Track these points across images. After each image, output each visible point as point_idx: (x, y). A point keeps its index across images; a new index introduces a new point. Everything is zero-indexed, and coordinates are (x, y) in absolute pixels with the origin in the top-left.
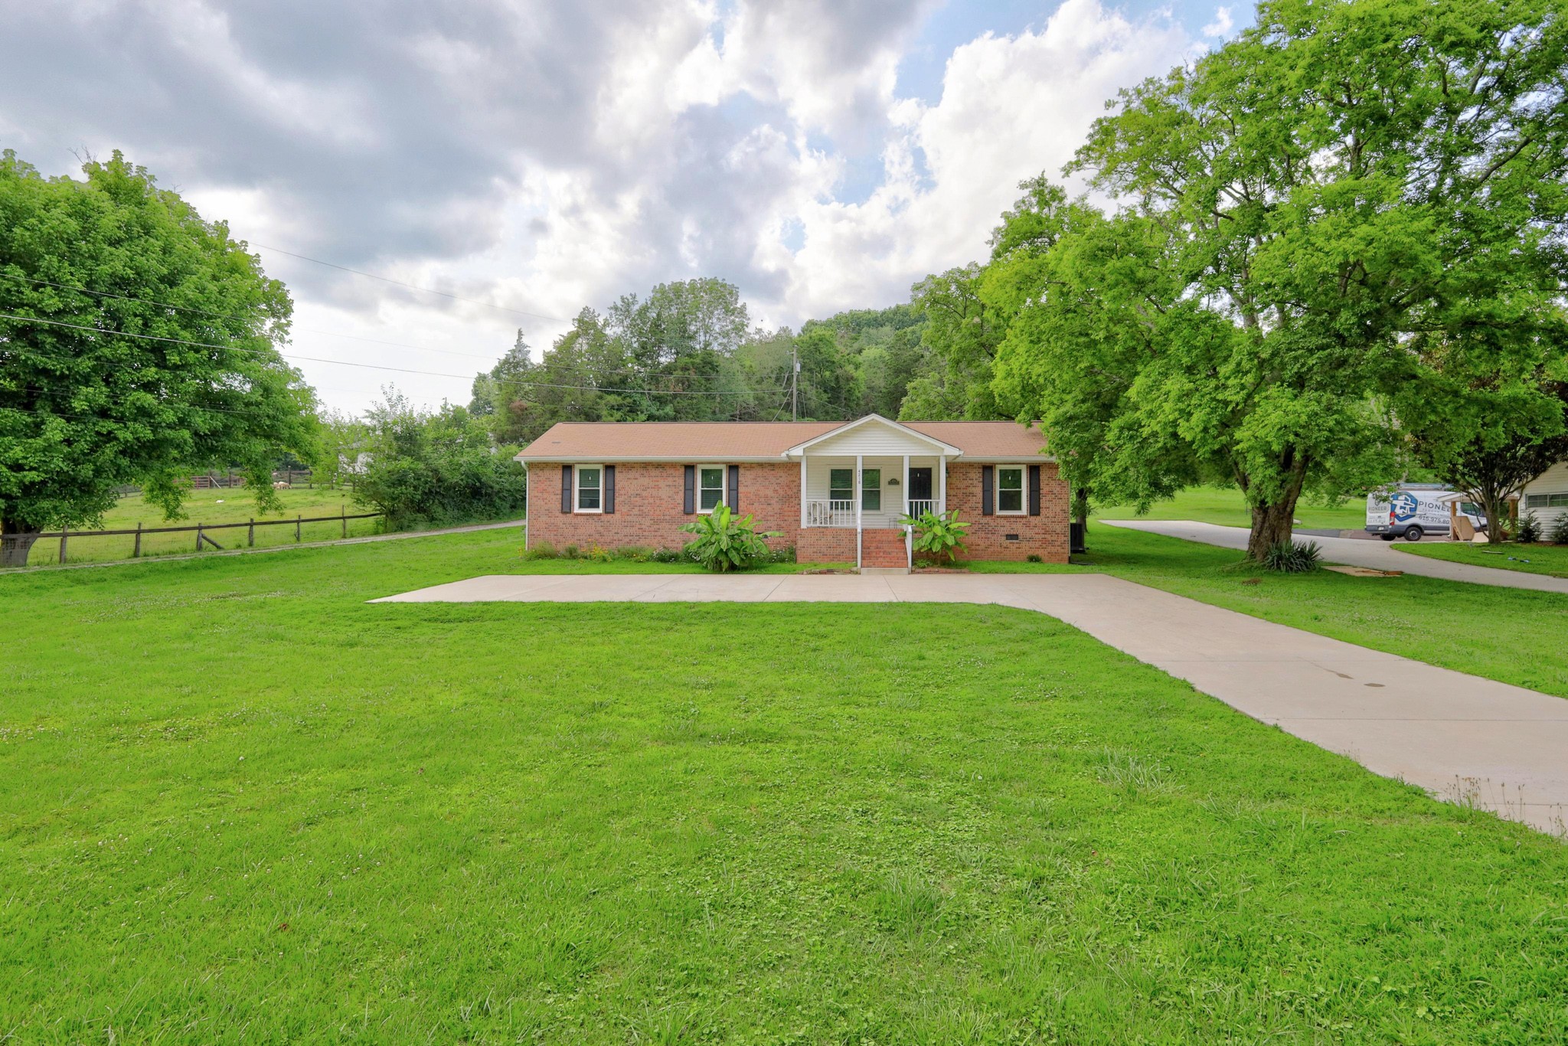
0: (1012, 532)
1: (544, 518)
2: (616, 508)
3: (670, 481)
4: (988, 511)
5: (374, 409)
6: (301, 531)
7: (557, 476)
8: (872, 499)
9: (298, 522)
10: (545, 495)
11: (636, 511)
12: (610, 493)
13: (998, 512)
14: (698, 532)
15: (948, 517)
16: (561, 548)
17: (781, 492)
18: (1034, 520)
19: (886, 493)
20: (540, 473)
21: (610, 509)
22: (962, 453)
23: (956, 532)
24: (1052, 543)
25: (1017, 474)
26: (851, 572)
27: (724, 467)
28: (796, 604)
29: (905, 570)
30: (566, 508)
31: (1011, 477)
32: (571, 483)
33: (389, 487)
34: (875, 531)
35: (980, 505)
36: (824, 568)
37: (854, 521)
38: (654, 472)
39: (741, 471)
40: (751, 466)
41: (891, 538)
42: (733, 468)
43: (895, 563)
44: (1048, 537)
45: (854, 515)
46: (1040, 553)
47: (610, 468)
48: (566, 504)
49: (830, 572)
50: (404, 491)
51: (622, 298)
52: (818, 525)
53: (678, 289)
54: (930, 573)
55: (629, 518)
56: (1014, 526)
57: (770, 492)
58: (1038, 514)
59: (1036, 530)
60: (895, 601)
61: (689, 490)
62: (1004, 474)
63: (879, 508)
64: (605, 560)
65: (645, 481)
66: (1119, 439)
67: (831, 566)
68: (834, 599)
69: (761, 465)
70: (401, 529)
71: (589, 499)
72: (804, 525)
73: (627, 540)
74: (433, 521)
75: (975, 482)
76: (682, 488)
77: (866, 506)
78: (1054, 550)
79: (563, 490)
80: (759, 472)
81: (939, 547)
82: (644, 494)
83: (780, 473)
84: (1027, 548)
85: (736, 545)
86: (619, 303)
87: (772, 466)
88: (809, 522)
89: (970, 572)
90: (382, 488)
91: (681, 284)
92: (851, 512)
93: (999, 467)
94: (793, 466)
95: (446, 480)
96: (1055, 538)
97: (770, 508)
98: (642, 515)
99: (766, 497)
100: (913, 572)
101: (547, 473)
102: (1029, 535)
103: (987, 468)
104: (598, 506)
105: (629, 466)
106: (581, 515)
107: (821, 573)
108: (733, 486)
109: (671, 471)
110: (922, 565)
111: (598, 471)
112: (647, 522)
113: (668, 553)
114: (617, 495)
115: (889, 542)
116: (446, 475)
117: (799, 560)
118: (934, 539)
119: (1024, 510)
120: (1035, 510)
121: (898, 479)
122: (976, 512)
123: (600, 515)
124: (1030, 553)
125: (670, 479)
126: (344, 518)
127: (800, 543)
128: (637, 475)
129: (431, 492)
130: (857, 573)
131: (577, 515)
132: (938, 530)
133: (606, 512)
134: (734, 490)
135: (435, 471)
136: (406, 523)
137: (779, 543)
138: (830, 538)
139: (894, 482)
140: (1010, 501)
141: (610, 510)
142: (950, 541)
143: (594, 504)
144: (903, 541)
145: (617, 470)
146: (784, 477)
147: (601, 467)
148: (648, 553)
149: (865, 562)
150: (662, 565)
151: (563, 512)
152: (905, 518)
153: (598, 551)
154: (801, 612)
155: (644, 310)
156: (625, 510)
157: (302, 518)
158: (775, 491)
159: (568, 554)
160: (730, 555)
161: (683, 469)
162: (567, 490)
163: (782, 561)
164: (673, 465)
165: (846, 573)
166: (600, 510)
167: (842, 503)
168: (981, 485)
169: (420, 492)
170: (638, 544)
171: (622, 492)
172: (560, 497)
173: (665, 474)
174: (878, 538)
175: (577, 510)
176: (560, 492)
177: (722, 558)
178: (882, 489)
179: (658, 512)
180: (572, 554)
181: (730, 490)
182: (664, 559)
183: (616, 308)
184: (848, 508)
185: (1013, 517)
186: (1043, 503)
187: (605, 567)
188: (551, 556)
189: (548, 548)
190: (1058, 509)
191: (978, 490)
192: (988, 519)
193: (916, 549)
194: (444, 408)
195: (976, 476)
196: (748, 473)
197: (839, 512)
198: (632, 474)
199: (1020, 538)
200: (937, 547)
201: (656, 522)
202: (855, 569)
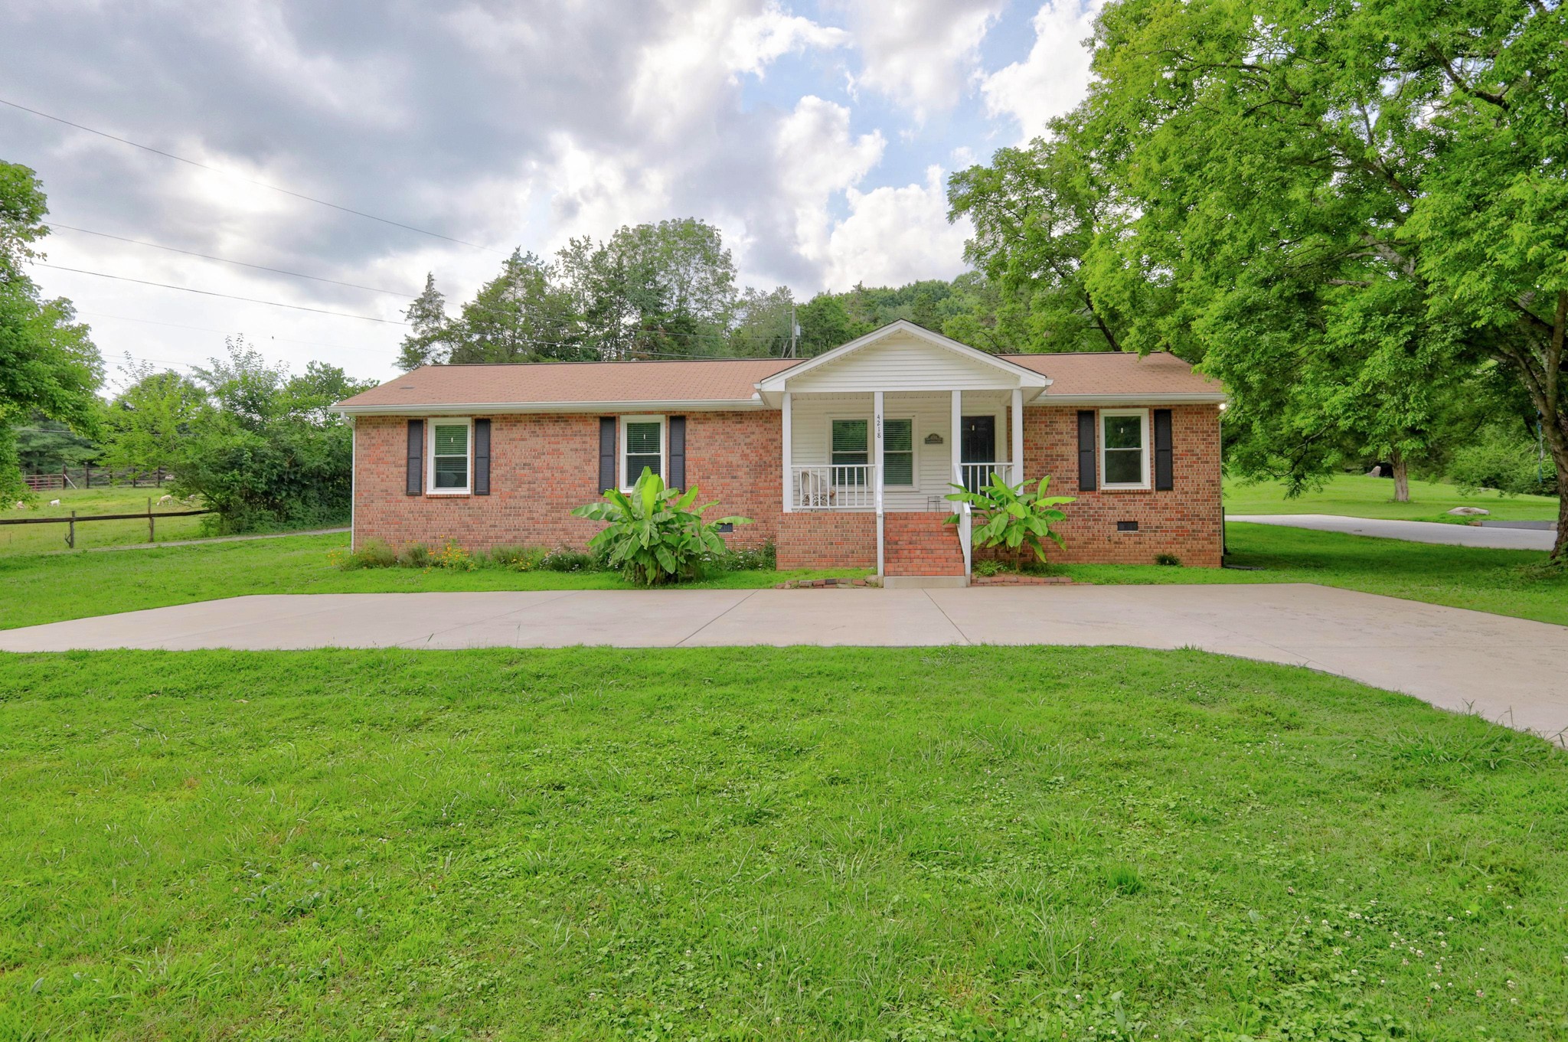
0: (1127, 518)
1: (379, 504)
2: (493, 486)
3: (576, 443)
4: (1087, 483)
5: (210, 368)
6: (76, 535)
7: (401, 435)
8: (899, 469)
9: (71, 520)
10: (382, 468)
11: (523, 491)
12: (483, 462)
13: (1104, 486)
14: (610, 519)
15: (1031, 489)
16: (401, 552)
17: (753, 457)
18: (1163, 497)
19: (921, 457)
20: (374, 433)
21: (482, 487)
22: (1050, 382)
23: (1048, 513)
24: (1194, 535)
25: (1134, 424)
26: (866, 584)
27: (661, 419)
28: (744, 654)
29: (962, 580)
30: (414, 487)
31: (1125, 429)
32: (422, 449)
33: (216, 472)
34: (906, 517)
35: (1075, 475)
36: (820, 576)
37: (871, 500)
38: (551, 429)
39: (690, 425)
40: (705, 416)
41: (933, 526)
42: (677, 420)
43: (946, 567)
44: (1187, 524)
45: (871, 493)
46: (1174, 550)
47: (482, 423)
48: (414, 481)
49: (830, 583)
50: (238, 477)
51: (572, 242)
52: (811, 506)
53: (644, 233)
54: (1003, 583)
55: (512, 502)
56: (1131, 508)
57: (735, 459)
58: (1170, 488)
59: (1168, 514)
60: (964, 643)
61: (608, 456)
62: (1114, 424)
63: (911, 483)
64: (464, 568)
65: (537, 443)
66: (1363, 330)
67: (833, 574)
68: (828, 640)
69: (721, 415)
70: (238, 530)
71: (450, 472)
72: (788, 507)
73: (509, 536)
74: (287, 520)
75: (1066, 437)
76: (597, 453)
77: (889, 479)
78: (1197, 545)
79: (409, 459)
80: (718, 425)
81: (1021, 538)
82: (537, 463)
83: (752, 426)
84: (1153, 543)
85: (670, 539)
86: (569, 248)
87: (740, 416)
88: (796, 501)
89: (1073, 583)
90: (205, 473)
91: (649, 227)
92: (865, 488)
93: (1103, 414)
94: (769, 416)
95: (303, 464)
96: (1198, 526)
97: (735, 484)
98: (533, 496)
99: (729, 465)
100: (973, 583)
101: (385, 432)
102: (1154, 523)
103: (1086, 415)
104: (465, 485)
105: (512, 419)
106: (437, 497)
107: (814, 586)
108: (677, 449)
109: (577, 427)
110: (989, 570)
111: (464, 428)
112: (540, 508)
113: (570, 556)
114: (493, 465)
115: (930, 533)
116: (303, 456)
117: (780, 565)
118: (1008, 526)
119: (1147, 482)
120: (1164, 481)
121: (941, 435)
122: (1067, 486)
123: (467, 497)
124: (1159, 551)
125: (578, 439)
126: (150, 516)
127: (782, 537)
128: (526, 434)
129: (281, 479)
130: (877, 586)
131: (431, 498)
132: (1018, 510)
133: (477, 492)
134: (678, 456)
135: (287, 451)
136: (246, 525)
137: (750, 539)
138: (831, 528)
139: (934, 439)
140: (1126, 468)
141: (483, 489)
142: (1040, 529)
143: (461, 482)
144: (954, 531)
145: (493, 426)
146: (756, 433)
147: (468, 422)
148: (538, 558)
149: (891, 567)
150: (556, 576)
151: (409, 494)
152: (957, 491)
153: (456, 555)
154: (752, 674)
155: (601, 255)
156: (506, 487)
157: (79, 515)
158: (744, 456)
159: (410, 559)
160: (659, 557)
161: (597, 424)
162: (415, 459)
163: (754, 566)
164: (582, 417)
165: (857, 585)
166: (467, 491)
167: (851, 470)
168: (1075, 441)
169: (264, 480)
170: (527, 543)
171: (502, 461)
172: (404, 469)
173: (569, 432)
174: (911, 526)
175: (431, 489)
176: (404, 462)
177: (644, 561)
178: (915, 450)
179: (558, 492)
180: (418, 560)
181: (671, 456)
182: (561, 566)
183: (564, 253)
184: (861, 483)
185: (1129, 493)
186: (1179, 469)
187: (464, 579)
188: (388, 562)
189: (383, 551)
190: (1202, 480)
191: (1071, 451)
192: (1087, 497)
193: (978, 543)
194: (311, 367)
195: (1067, 427)
196: (700, 427)
197: (847, 488)
198: (517, 432)
199: (1141, 526)
200: (1015, 540)
201: (555, 507)
202: (873, 578)
